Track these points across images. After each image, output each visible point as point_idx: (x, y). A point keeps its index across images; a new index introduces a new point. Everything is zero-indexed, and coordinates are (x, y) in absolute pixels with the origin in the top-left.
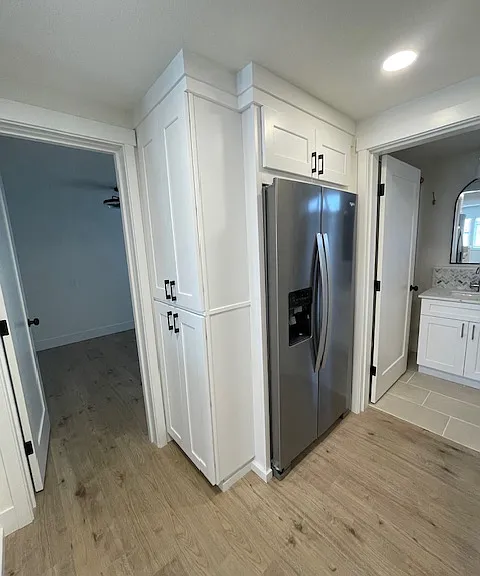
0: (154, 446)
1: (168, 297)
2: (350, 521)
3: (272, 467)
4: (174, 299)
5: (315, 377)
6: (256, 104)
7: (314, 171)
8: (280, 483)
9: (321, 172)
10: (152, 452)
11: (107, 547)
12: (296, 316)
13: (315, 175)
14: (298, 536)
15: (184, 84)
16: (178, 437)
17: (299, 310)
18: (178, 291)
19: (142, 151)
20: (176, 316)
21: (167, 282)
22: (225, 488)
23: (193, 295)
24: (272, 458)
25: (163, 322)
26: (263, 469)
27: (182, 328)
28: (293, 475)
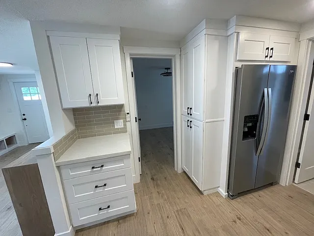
0: (177, 172)
1: (188, 114)
2: (268, 226)
3: (228, 192)
4: (191, 115)
5: (255, 158)
6: (236, 32)
7: (267, 57)
8: (232, 200)
9: (271, 57)
10: (176, 174)
11: (162, 196)
12: (249, 127)
13: (268, 59)
14: (238, 221)
15: (204, 32)
16: (187, 170)
17: (250, 124)
18: (193, 112)
19: (183, 56)
20: (191, 121)
21: (188, 108)
22: (205, 193)
23: (200, 113)
24: (228, 189)
25: (185, 124)
26: (223, 192)
27: (193, 126)
28: (239, 200)
